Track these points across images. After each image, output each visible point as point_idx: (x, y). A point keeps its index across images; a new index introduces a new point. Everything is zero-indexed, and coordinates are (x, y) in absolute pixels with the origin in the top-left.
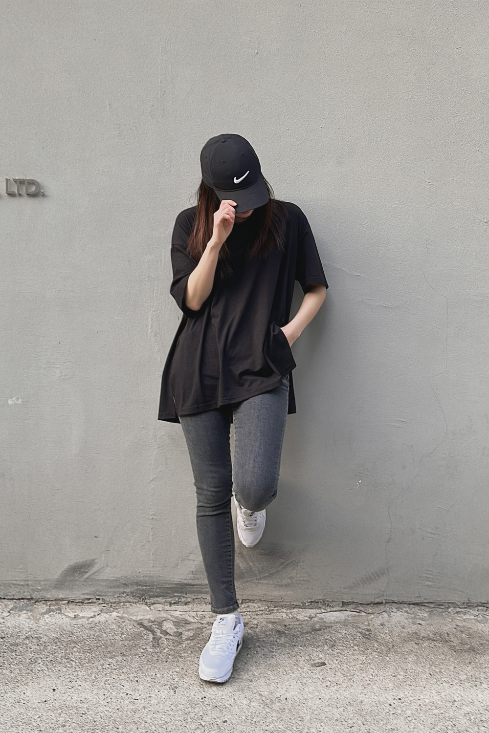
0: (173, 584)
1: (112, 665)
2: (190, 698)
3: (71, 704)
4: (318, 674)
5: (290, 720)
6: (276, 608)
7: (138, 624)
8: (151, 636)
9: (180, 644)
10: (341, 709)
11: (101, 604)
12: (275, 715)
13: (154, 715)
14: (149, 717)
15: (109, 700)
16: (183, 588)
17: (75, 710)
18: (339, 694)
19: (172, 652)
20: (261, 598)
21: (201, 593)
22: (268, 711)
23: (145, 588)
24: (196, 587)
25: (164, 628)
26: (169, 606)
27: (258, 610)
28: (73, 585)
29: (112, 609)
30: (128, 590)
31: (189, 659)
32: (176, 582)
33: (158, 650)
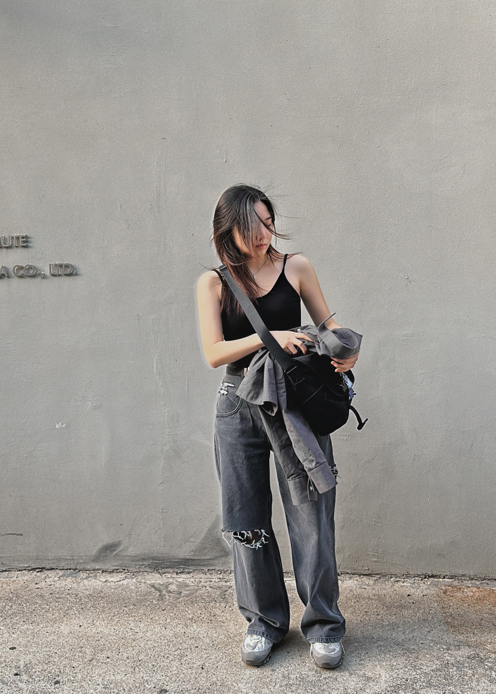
0: (179, 559)
1: (125, 611)
2: (176, 632)
3: (90, 634)
7: (151, 586)
8: (159, 593)
9: (178, 598)
11: (126, 573)
13: (148, 642)
14: (143, 643)
15: (118, 632)
16: (186, 562)
17: (92, 638)
19: (171, 604)
21: (200, 566)
22: (230, 641)
23: (158, 562)
24: (196, 561)
25: (169, 589)
26: (175, 574)
28: (106, 560)
29: (133, 576)
30: (146, 563)
31: (181, 608)
32: (181, 558)
33: (161, 602)
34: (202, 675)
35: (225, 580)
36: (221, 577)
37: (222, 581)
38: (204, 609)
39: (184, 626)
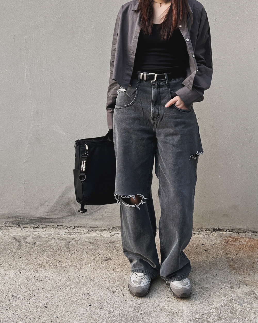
0: (36, 218)
2: (28, 276)
4: (105, 265)
5: (80, 288)
6: (93, 231)
7: (13, 238)
9: (33, 248)
10: (112, 283)
12: (73, 285)
13: (4, 284)
16: (41, 220)
18: (113, 275)
19: (26, 252)
20: (85, 226)
21: (51, 223)
22: (70, 283)
23: (20, 219)
24: (49, 219)
26: (32, 229)
27: (83, 231)
29: (0, 230)
32: (37, 217)
33: (19, 251)
34: (45, 313)
35: (70, 233)
36: (67, 231)
37: (67, 234)
38: (52, 256)
39: (35, 271)
